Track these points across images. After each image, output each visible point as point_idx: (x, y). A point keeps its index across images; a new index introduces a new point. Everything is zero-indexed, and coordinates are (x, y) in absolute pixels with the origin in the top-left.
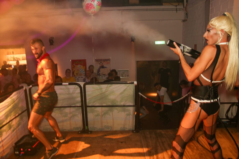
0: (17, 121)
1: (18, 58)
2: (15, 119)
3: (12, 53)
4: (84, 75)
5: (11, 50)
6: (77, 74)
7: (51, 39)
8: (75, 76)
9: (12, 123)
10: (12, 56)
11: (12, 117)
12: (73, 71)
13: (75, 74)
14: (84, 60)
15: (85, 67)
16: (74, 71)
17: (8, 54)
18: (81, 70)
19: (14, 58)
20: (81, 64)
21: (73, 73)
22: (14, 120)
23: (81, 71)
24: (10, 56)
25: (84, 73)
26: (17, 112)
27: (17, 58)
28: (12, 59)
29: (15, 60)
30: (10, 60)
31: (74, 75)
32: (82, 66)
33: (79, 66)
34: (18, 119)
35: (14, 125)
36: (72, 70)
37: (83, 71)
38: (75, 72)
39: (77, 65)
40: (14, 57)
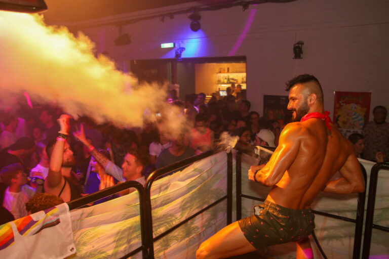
0: (204, 220)
1: (235, 80)
2: (200, 215)
3: (226, 70)
4: (362, 127)
5: (225, 65)
6: (344, 123)
7: (297, 45)
8: (339, 127)
9: (192, 223)
10: (226, 75)
11: (193, 211)
12: (337, 115)
13: (340, 123)
14: (366, 93)
15: (365, 109)
16: (339, 116)
17: (220, 72)
18: (355, 115)
19: (229, 79)
20: (357, 103)
21: (336, 120)
22: (197, 217)
23: (354, 119)
24: (223, 76)
25: (362, 122)
26: (206, 200)
27: (233, 79)
28: (226, 81)
29: (230, 83)
30: (222, 81)
31: (338, 125)
32: (359, 107)
33: (353, 105)
34: (207, 215)
35: (197, 227)
36: (335, 112)
37: (360, 117)
38: (340, 119)
39: (347, 103)
40: (228, 76)
